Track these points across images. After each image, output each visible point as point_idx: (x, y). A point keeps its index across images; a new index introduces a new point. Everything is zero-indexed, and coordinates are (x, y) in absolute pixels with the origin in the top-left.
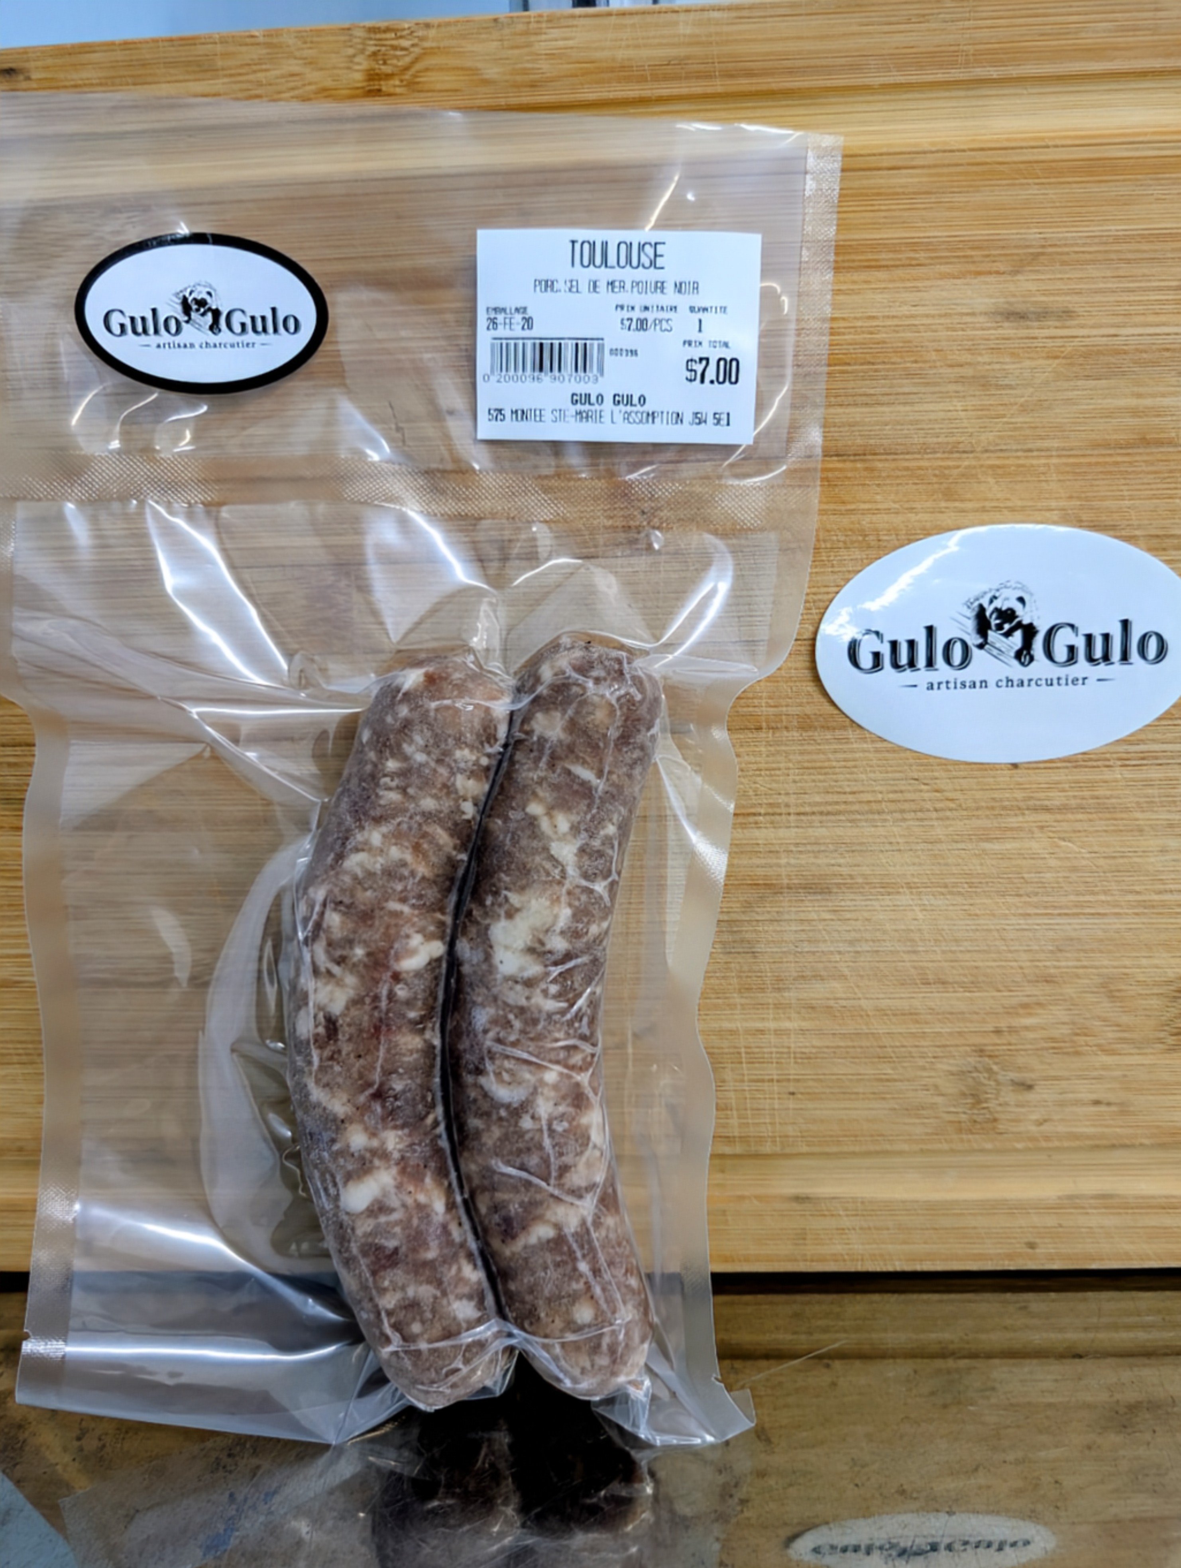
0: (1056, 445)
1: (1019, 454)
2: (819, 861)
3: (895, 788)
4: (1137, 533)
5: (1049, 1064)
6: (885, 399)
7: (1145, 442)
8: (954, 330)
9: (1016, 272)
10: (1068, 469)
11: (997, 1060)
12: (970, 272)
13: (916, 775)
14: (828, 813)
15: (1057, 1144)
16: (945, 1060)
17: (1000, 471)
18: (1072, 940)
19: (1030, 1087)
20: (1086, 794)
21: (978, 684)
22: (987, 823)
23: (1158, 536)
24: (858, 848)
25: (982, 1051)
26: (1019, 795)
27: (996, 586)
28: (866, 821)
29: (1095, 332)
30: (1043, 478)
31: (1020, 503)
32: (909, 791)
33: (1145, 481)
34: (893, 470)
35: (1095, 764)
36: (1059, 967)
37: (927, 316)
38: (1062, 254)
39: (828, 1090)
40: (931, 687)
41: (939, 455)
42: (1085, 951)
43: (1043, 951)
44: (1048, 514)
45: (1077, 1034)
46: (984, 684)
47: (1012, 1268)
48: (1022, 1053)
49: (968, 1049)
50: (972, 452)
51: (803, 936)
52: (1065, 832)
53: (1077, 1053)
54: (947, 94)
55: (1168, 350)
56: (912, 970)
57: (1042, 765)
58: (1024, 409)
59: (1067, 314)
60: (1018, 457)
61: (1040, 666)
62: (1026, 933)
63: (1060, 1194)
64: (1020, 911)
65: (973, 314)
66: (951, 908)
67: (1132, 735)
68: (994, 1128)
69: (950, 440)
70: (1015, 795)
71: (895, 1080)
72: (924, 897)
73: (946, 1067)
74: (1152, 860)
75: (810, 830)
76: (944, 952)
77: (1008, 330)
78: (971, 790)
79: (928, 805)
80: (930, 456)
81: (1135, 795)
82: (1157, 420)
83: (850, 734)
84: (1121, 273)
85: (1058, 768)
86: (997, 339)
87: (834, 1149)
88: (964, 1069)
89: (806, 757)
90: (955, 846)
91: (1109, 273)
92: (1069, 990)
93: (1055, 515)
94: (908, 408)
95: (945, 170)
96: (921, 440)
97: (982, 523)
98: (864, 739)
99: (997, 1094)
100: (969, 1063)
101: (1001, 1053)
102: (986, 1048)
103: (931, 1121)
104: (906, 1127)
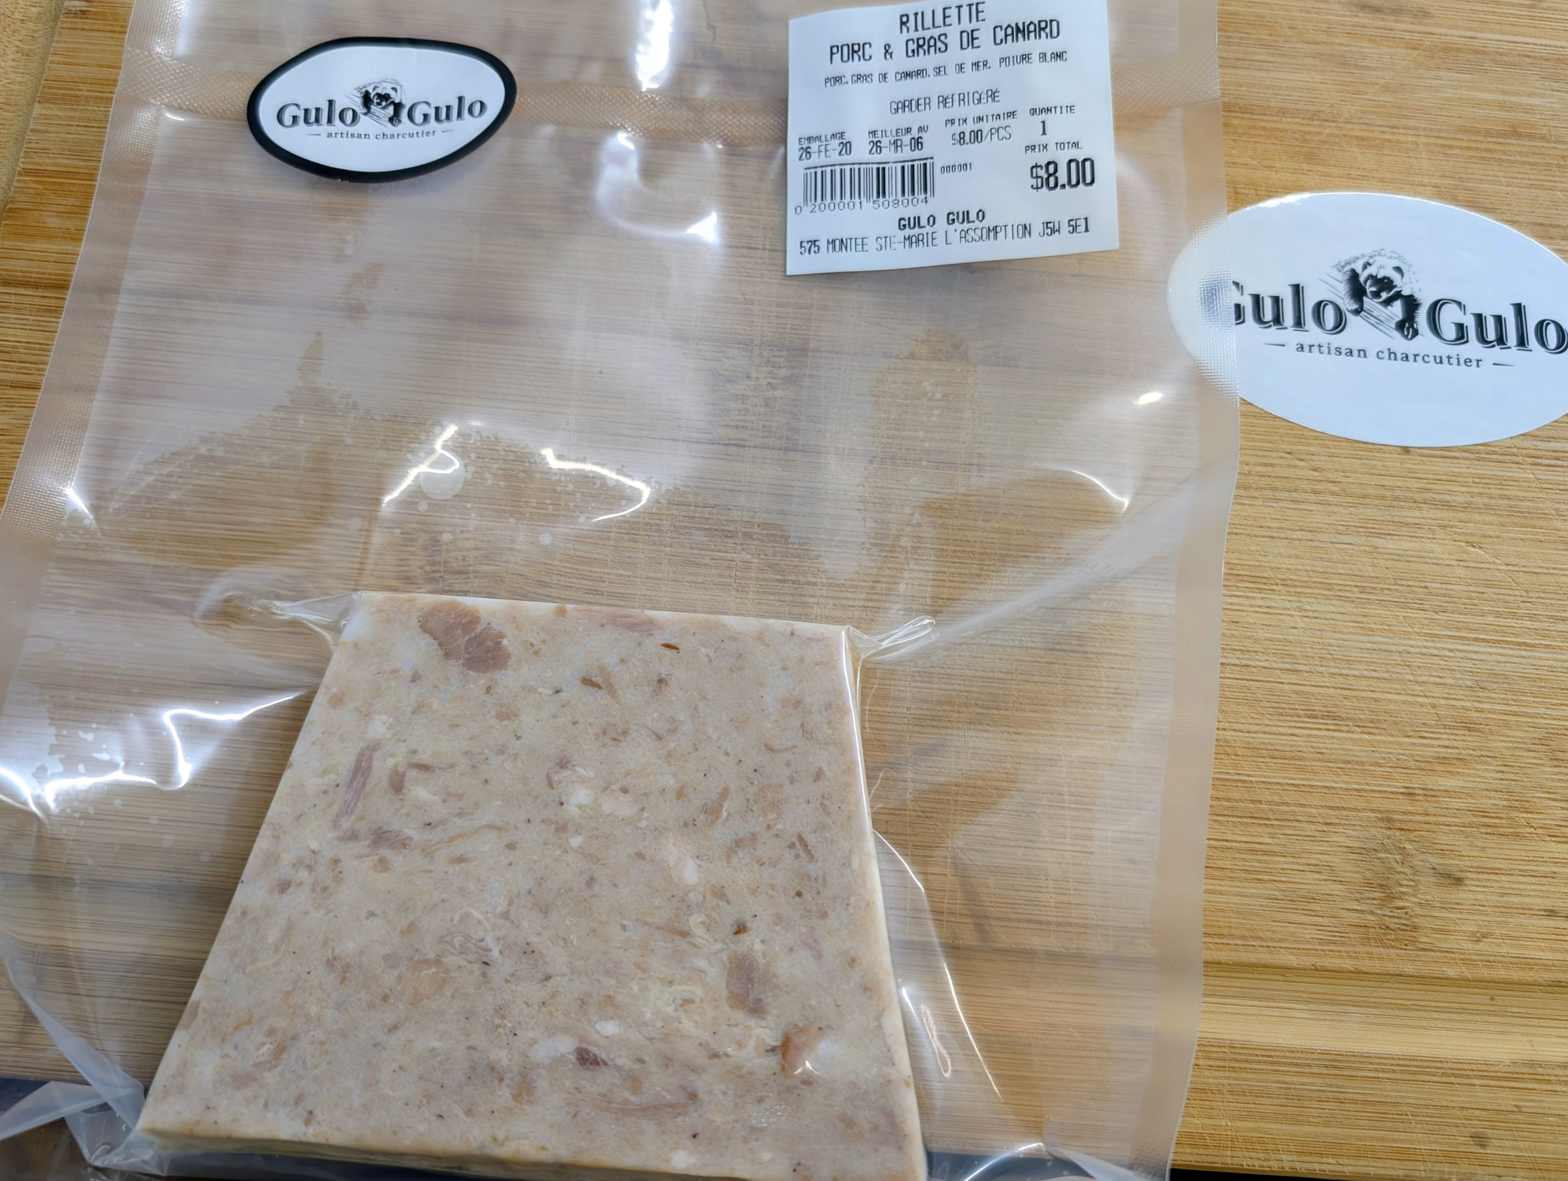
0: (1423, 126)
1: (1384, 129)
3: (1265, 461)
4: (1518, 218)
5: (1483, 849)
6: (1240, 63)
7: (1515, 133)
8: (1308, 12)
10: (1437, 149)
11: (1411, 836)
13: (1288, 447)
15: (1501, 973)
16: (1342, 829)
17: (1365, 143)
18: (1495, 675)
19: (1459, 881)
21: (1355, 353)
22: (1377, 515)
23: (1541, 225)
25: (1389, 820)
27: (1369, 252)
29: (1452, 32)
30: (1411, 154)
31: (1389, 175)
32: (1281, 466)
33: (1521, 170)
34: (1250, 128)
35: (1501, 458)
36: (1482, 711)
41: (1298, 120)
42: (1514, 692)
43: (1460, 687)
44: (1420, 189)
45: (1514, 809)
46: (1363, 353)
48: (1444, 828)
49: (1372, 815)
50: (1334, 121)
52: (1473, 535)
53: (1517, 835)
55: (1528, 56)
56: (1293, 696)
57: (1436, 453)
58: (1386, 89)
59: (1423, 14)
60: (1383, 132)
61: (1426, 341)
62: (1436, 660)
63: (1514, 1057)
64: (1426, 630)
66: (1339, 617)
67: (1538, 430)
68: (1414, 941)
69: (1311, 108)
70: (1409, 485)
71: (1274, 854)
72: (1304, 600)
76: (1332, 675)
77: (1364, 19)
78: (1355, 472)
79: (1306, 486)
80: (1288, 120)
82: (1525, 117)
85: (1457, 458)
86: (1353, 26)
88: (1368, 845)
90: (1340, 538)
92: (1498, 745)
93: (1429, 190)
94: (1263, 74)
96: (1279, 104)
99: (1415, 887)
100: (1374, 838)
101: (1416, 826)
102: (1396, 817)
103: (1326, 921)
104: (1291, 928)
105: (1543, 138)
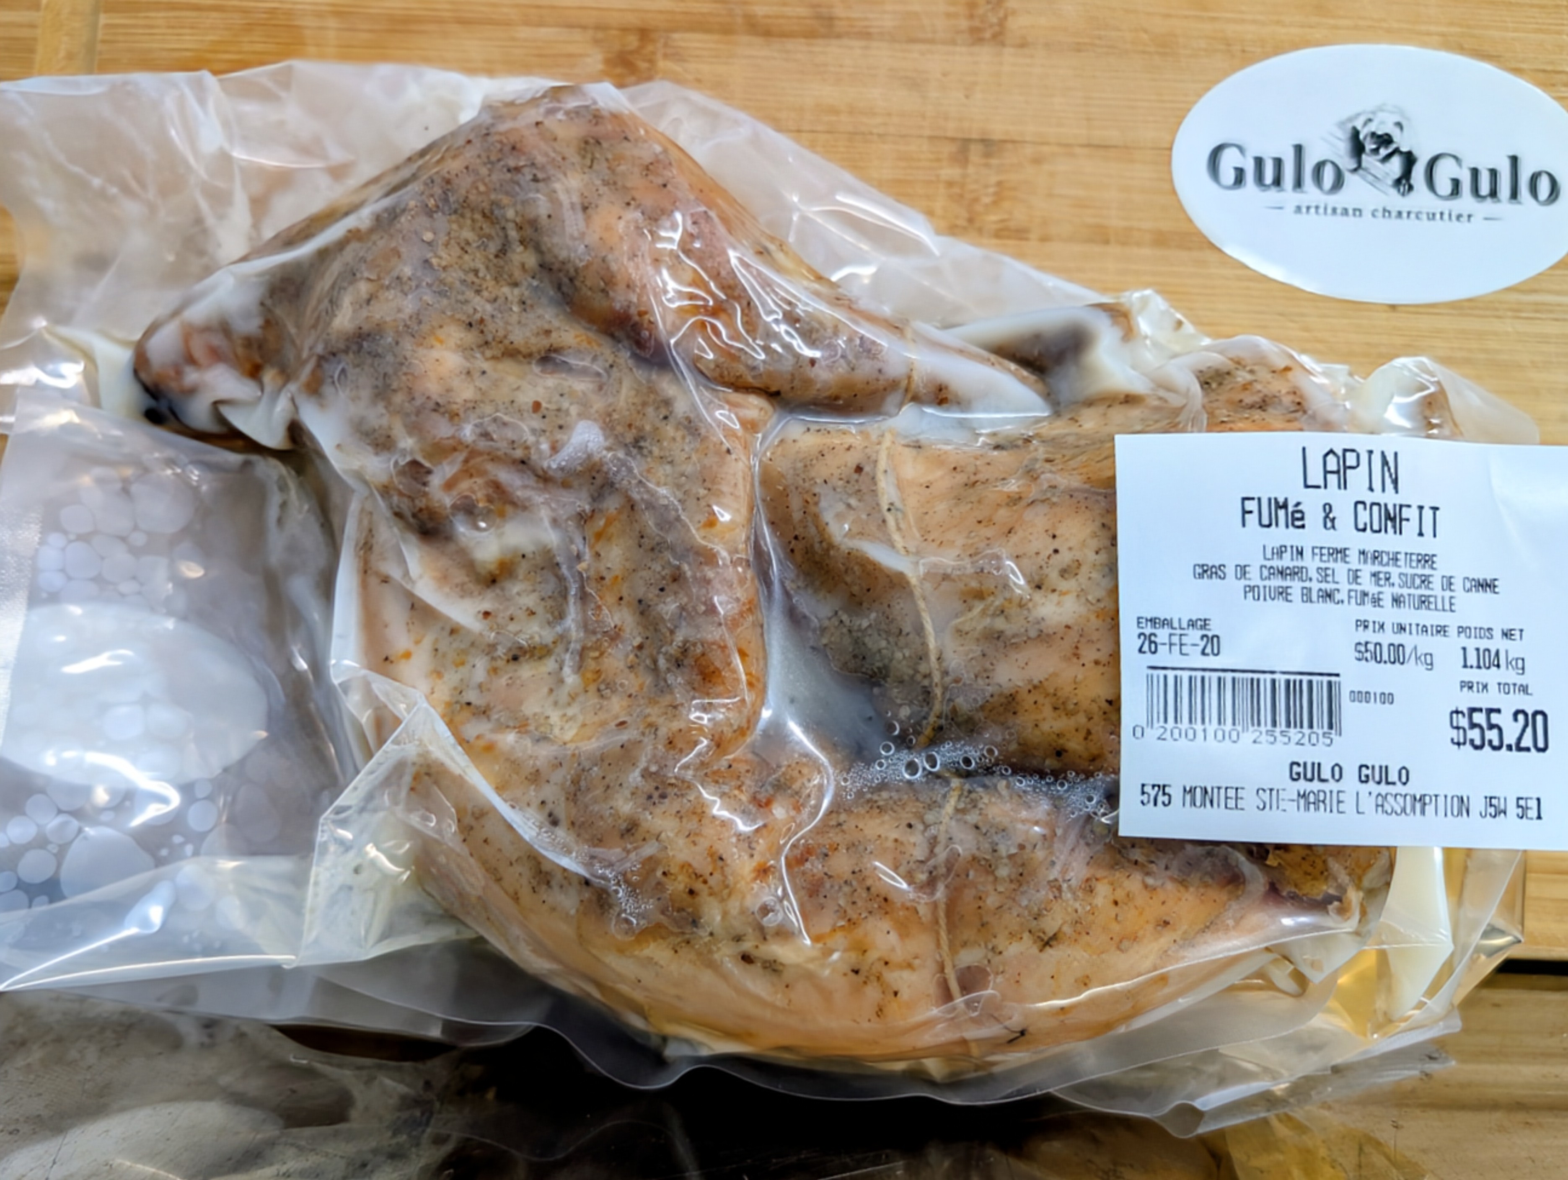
4: (1524, 66)
13: (1280, 309)
20: (1473, 346)
21: (1351, 212)
23: (1544, 71)
26: (1398, 341)
31: (1396, 25)
32: (1273, 328)
35: (1482, 312)
40: (1298, 209)
44: (1427, 39)
46: (1358, 212)
70: (1393, 341)
97: (1354, 41)
98: (1223, 265)
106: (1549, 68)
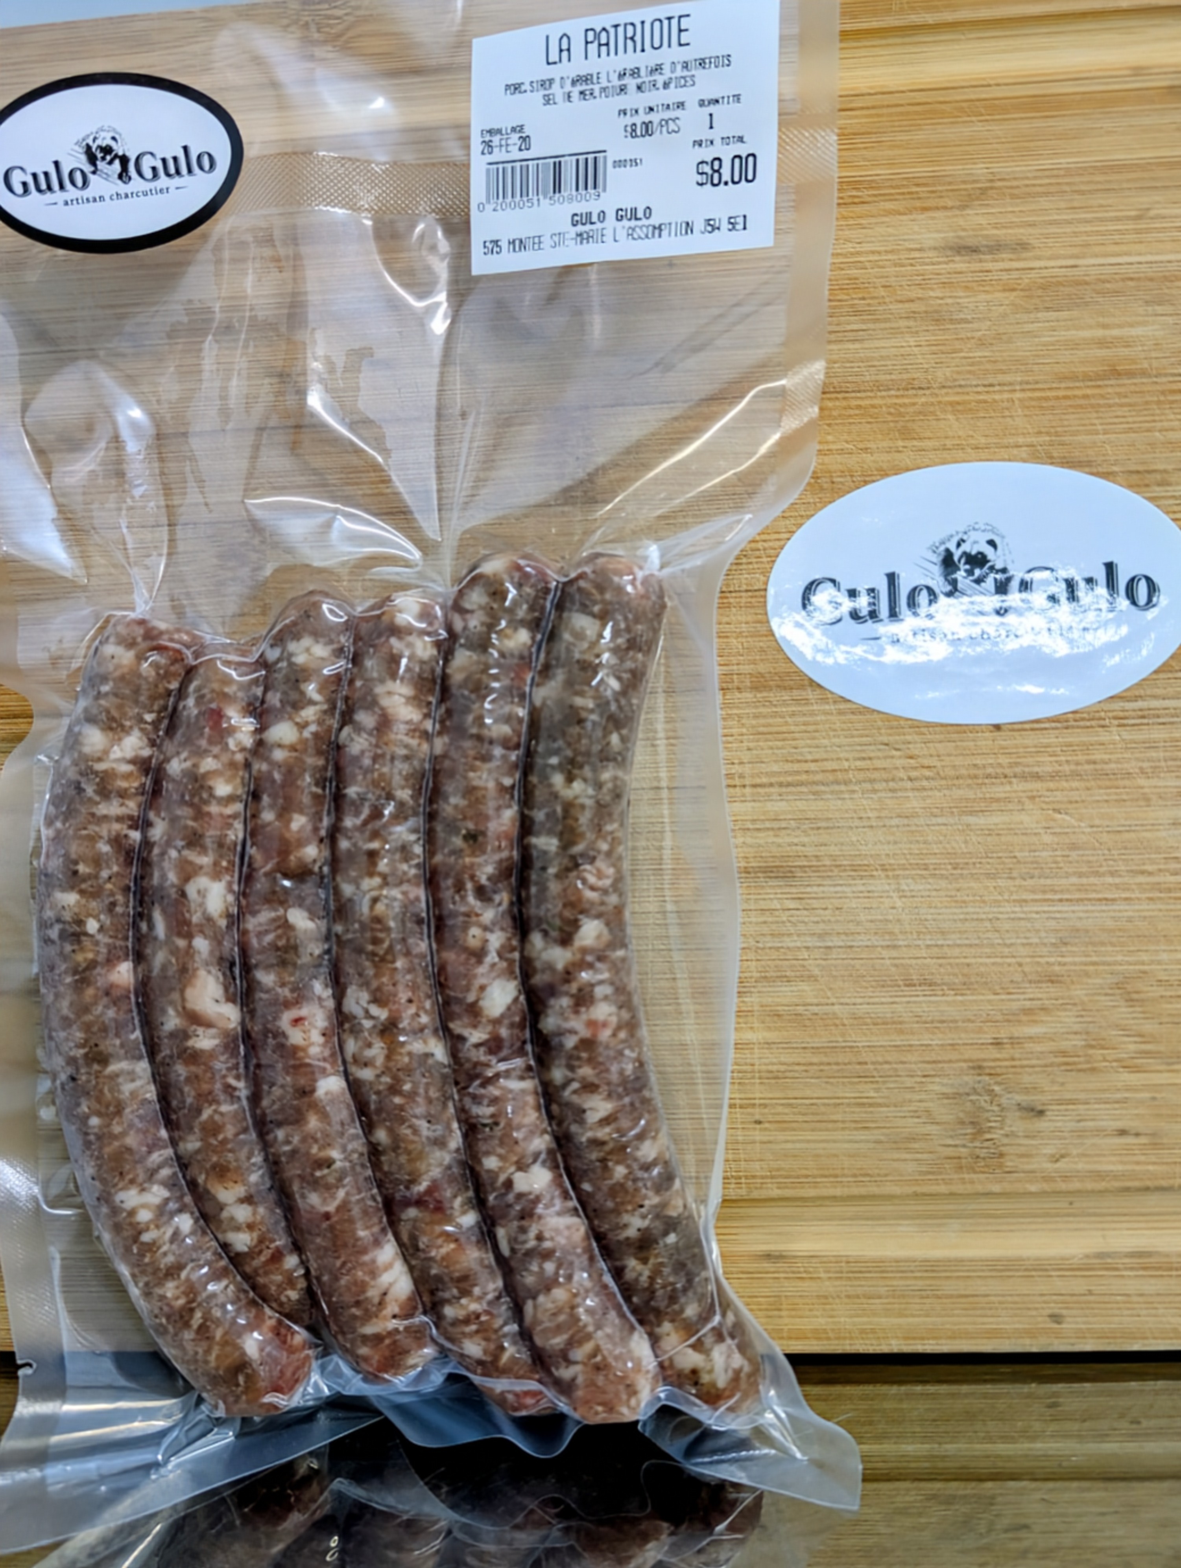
0: (1019, 379)
1: (979, 389)
2: (779, 840)
3: (863, 755)
4: (1116, 469)
5: (1063, 1084)
7: (1115, 373)
8: (903, 266)
9: (963, 207)
10: (1033, 403)
11: (999, 1079)
12: (915, 209)
13: (885, 739)
14: (789, 785)
15: (1076, 1185)
16: (937, 1080)
17: (959, 408)
18: (1078, 930)
19: (1041, 1113)
20: (1081, 758)
22: (971, 794)
23: (1138, 472)
24: (823, 824)
25: (980, 1067)
26: (1004, 760)
27: (962, 529)
28: (832, 792)
29: (1052, 263)
30: (1007, 413)
31: (983, 440)
32: (878, 758)
33: (1120, 414)
34: (845, 408)
35: (1088, 724)
36: (1065, 964)
37: (873, 252)
38: (1012, 187)
39: (800, 1118)
42: (1093, 944)
43: (1045, 945)
44: (1015, 451)
45: (1092, 1047)
47: (1035, 1349)
48: (1027, 1069)
49: (964, 1065)
50: (929, 388)
51: (765, 929)
52: (1061, 802)
53: (1093, 1070)
54: (883, 42)
55: (1131, 279)
56: (893, 969)
57: (1027, 726)
58: (982, 343)
59: (1022, 246)
60: (978, 393)
62: (1023, 923)
63: (1088, 1251)
64: (1014, 897)
65: (920, 250)
66: (934, 893)
67: (1127, 690)
68: (1001, 1166)
69: (905, 376)
70: (1000, 761)
71: (880, 1105)
72: (902, 881)
73: (937, 1088)
74: (1164, 834)
75: (769, 804)
76: (928, 946)
77: (960, 264)
78: (949, 755)
79: (902, 774)
80: (883, 393)
81: (1137, 759)
82: (1125, 352)
83: (810, 694)
84: (1076, 204)
85: (1046, 730)
86: (949, 273)
87: (812, 1192)
88: (961, 1091)
89: (762, 721)
90: (934, 820)
91: (1063, 205)
92: (1078, 992)
93: (1024, 452)
94: (857, 346)
95: (885, 111)
96: (873, 378)
97: (944, 462)
98: (824, 700)
99: (1002, 1122)
100: (967, 1083)
101: (1004, 1070)
102: (985, 1064)
103: (925, 1156)
104: (895, 1165)
105: (1144, 373)
106: (1140, 468)
